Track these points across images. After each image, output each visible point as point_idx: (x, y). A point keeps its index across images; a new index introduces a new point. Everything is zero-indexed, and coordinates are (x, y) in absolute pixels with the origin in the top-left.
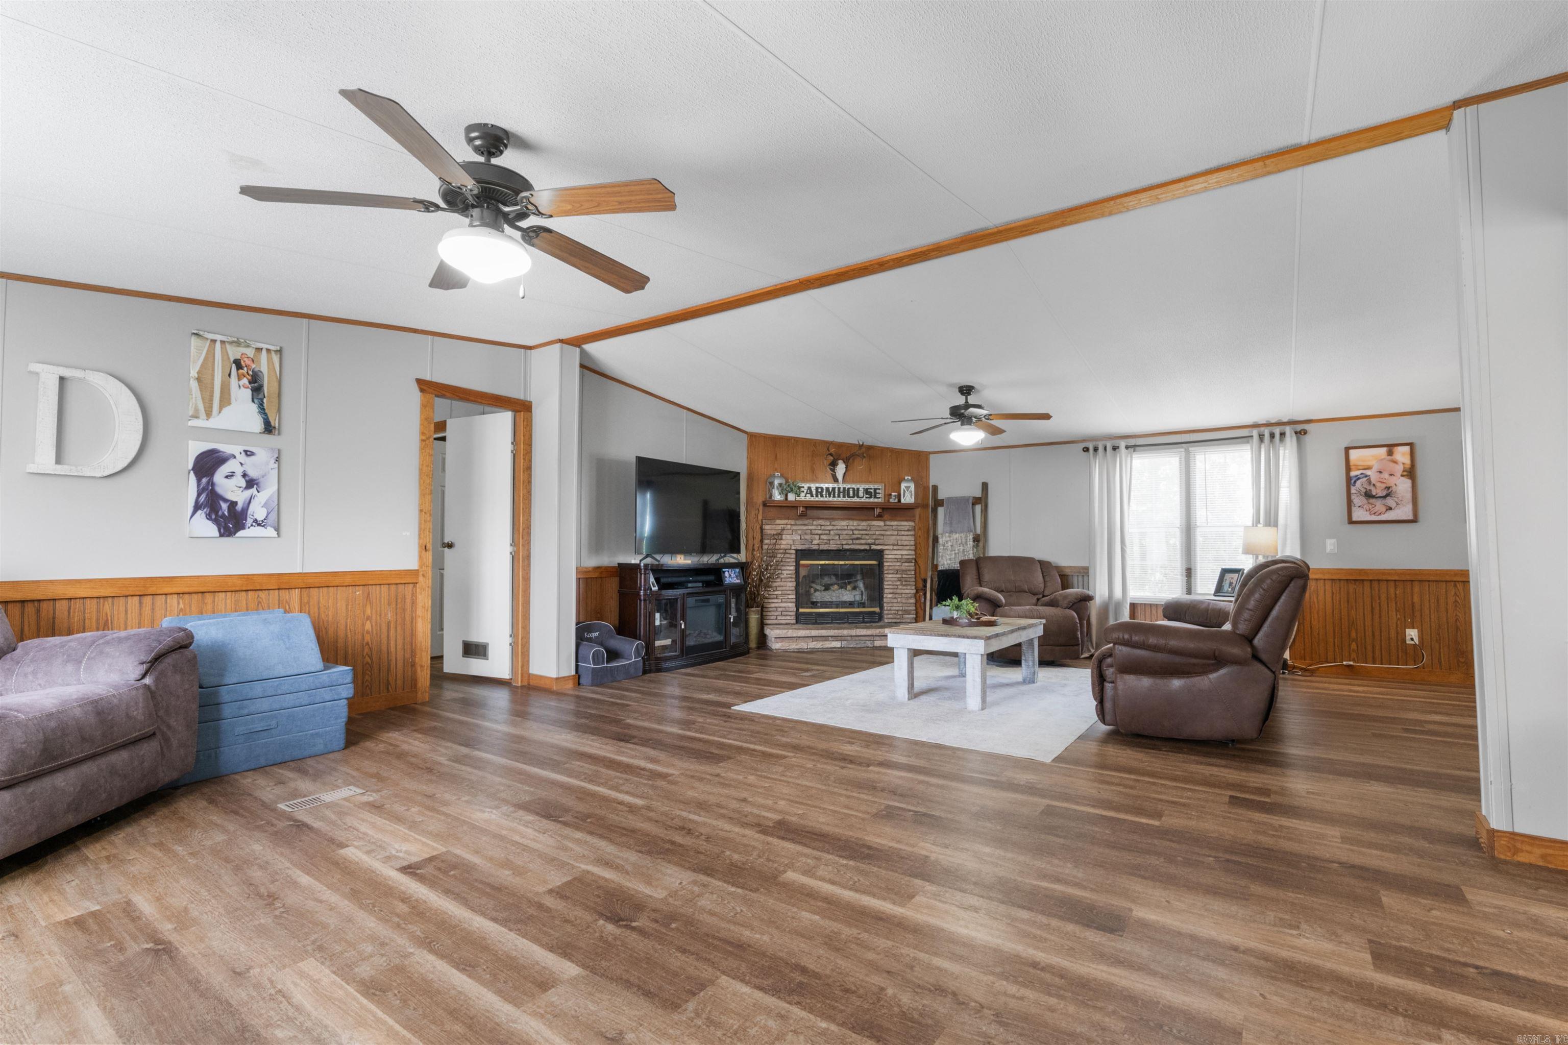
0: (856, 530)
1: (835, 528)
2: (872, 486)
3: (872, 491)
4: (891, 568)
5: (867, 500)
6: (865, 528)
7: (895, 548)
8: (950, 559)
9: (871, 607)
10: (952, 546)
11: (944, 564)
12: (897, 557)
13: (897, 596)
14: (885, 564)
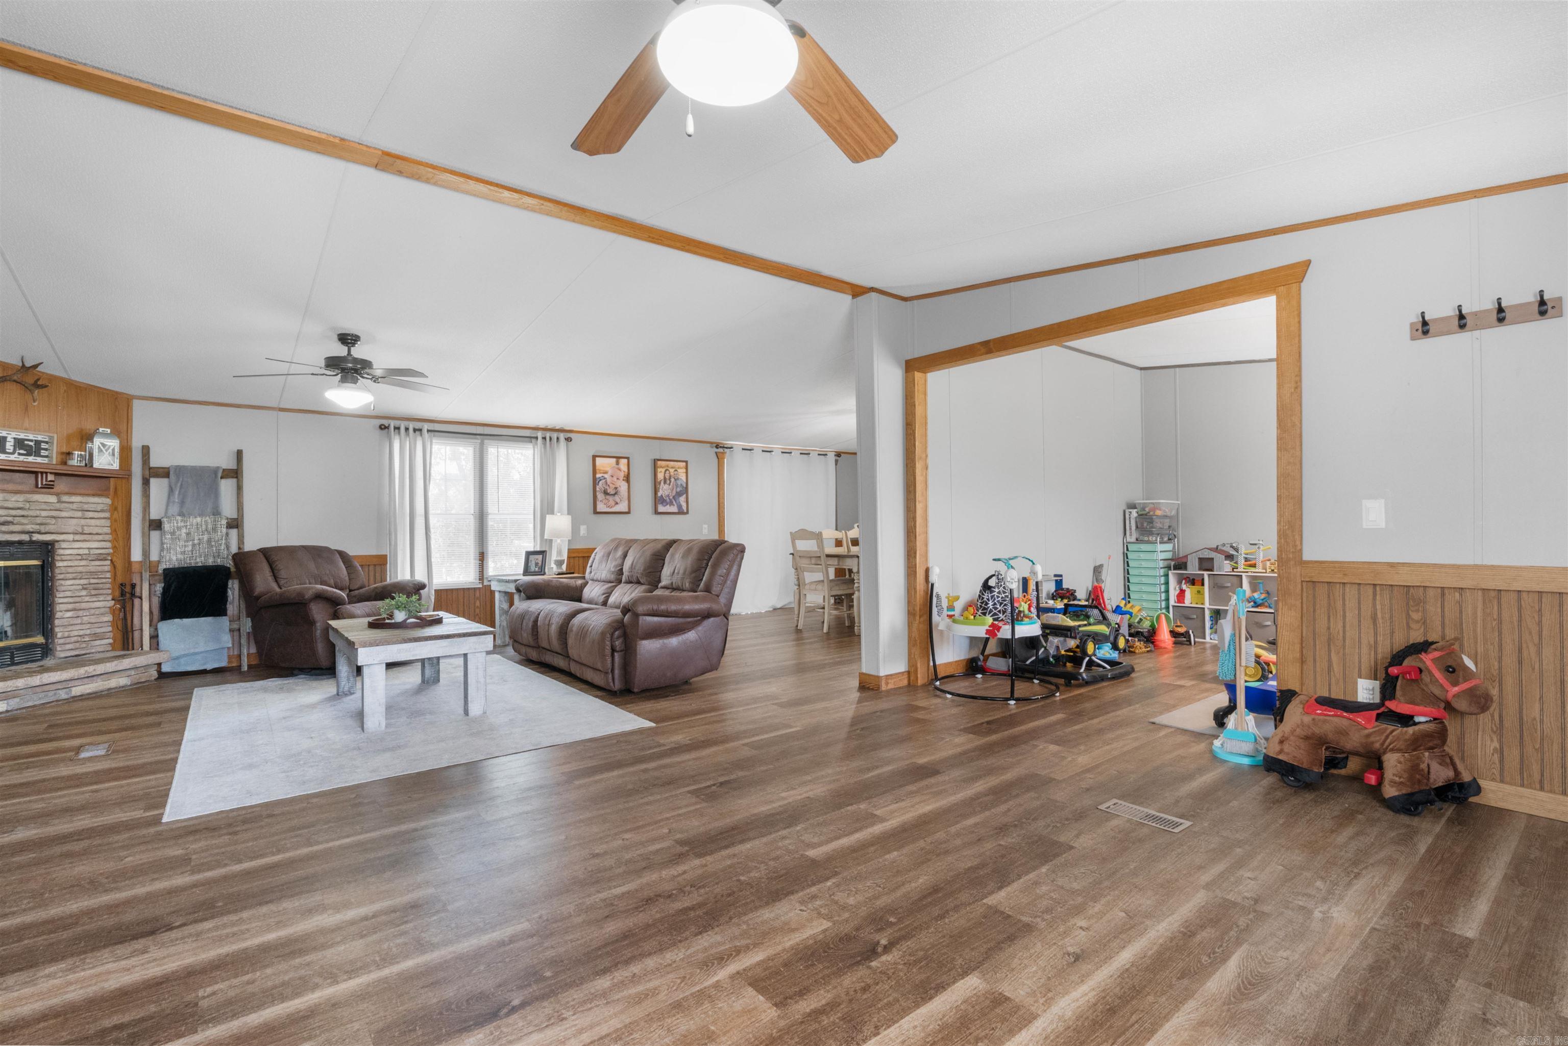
2: (31, 437)
3: (32, 444)
4: (70, 570)
5: (22, 458)
6: (21, 505)
7: (77, 537)
8: (183, 553)
9: (27, 637)
10: (188, 534)
11: (170, 560)
12: (81, 552)
13: (80, 613)
14: (59, 564)
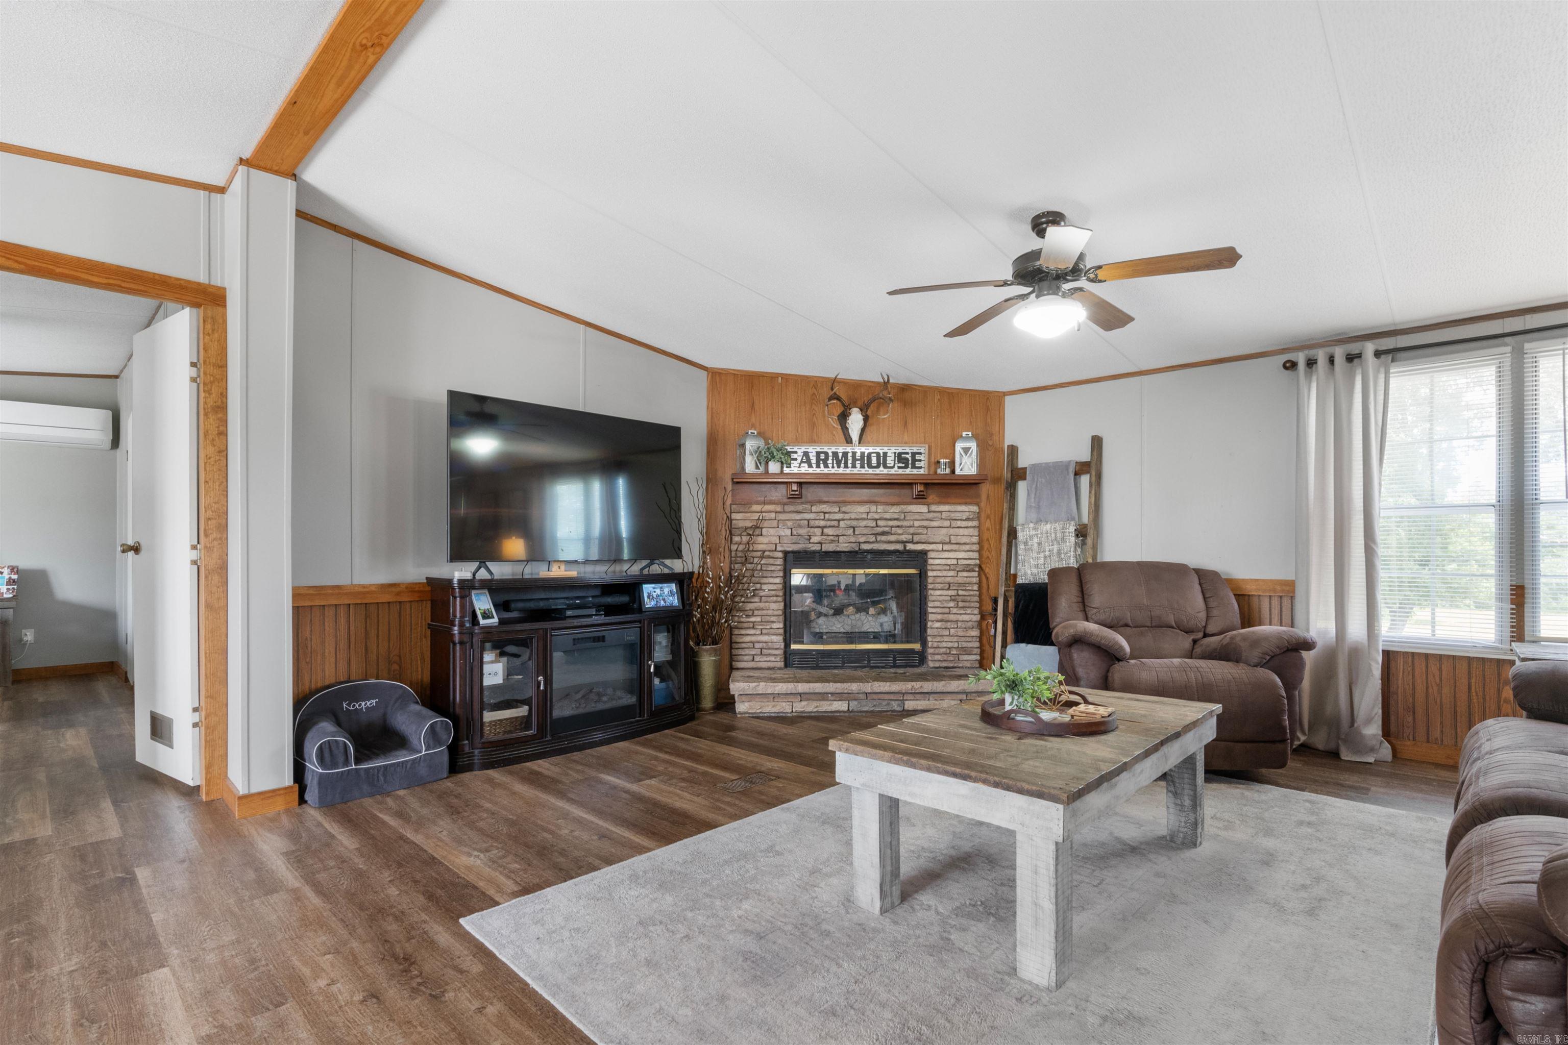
0: (880, 519)
1: (847, 516)
2: (908, 450)
3: (908, 456)
4: (939, 580)
5: (901, 471)
6: (896, 516)
7: (946, 547)
8: (1037, 566)
9: (908, 642)
10: (1039, 544)
11: (1025, 574)
12: (949, 562)
13: (949, 625)
14: (930, 574)
